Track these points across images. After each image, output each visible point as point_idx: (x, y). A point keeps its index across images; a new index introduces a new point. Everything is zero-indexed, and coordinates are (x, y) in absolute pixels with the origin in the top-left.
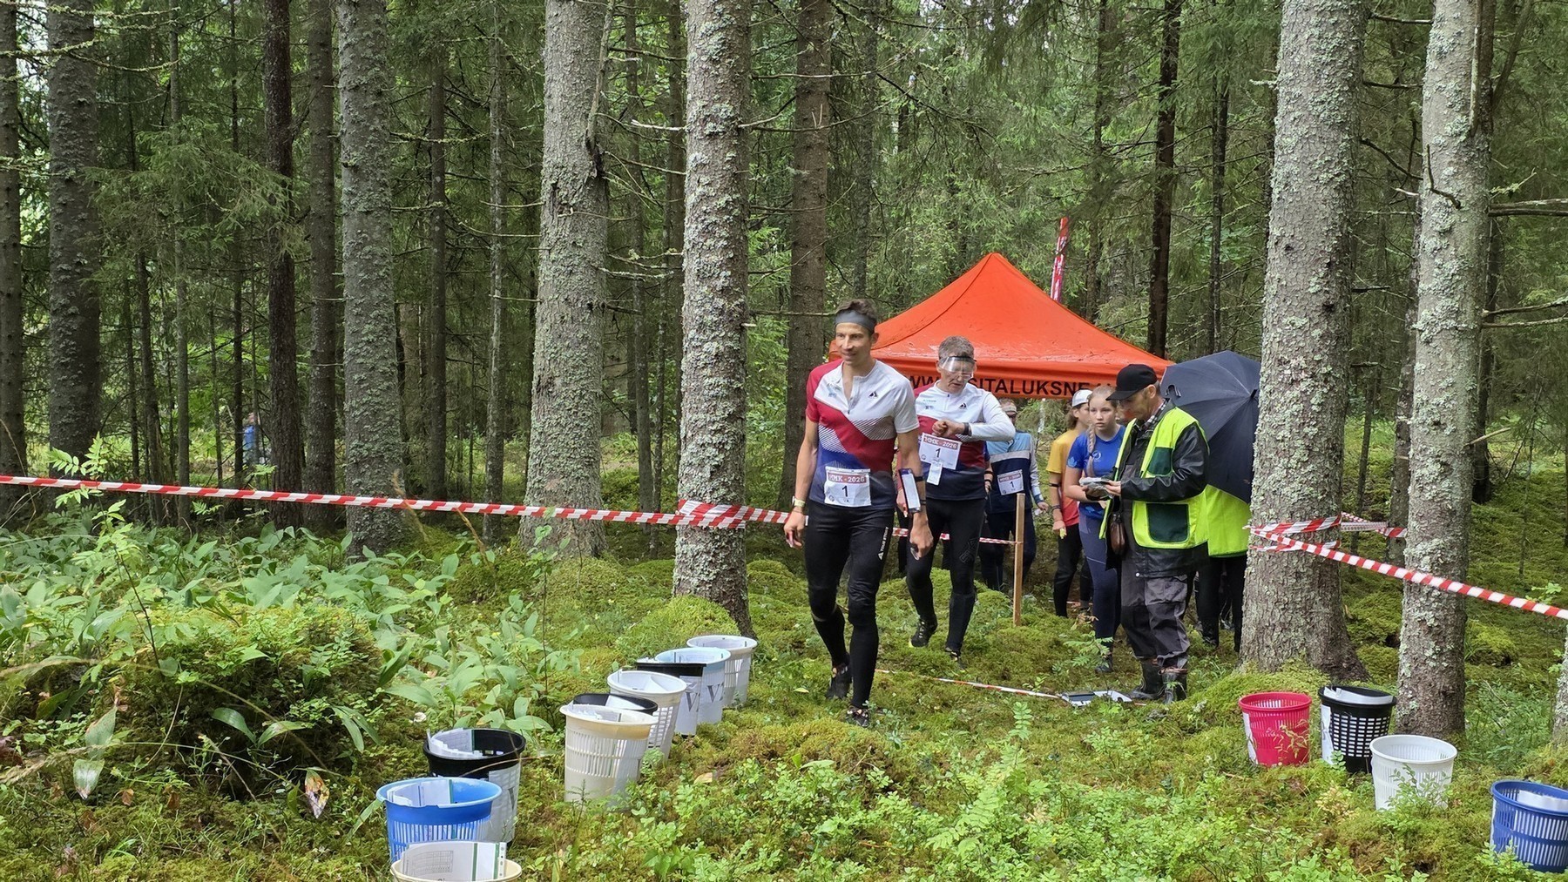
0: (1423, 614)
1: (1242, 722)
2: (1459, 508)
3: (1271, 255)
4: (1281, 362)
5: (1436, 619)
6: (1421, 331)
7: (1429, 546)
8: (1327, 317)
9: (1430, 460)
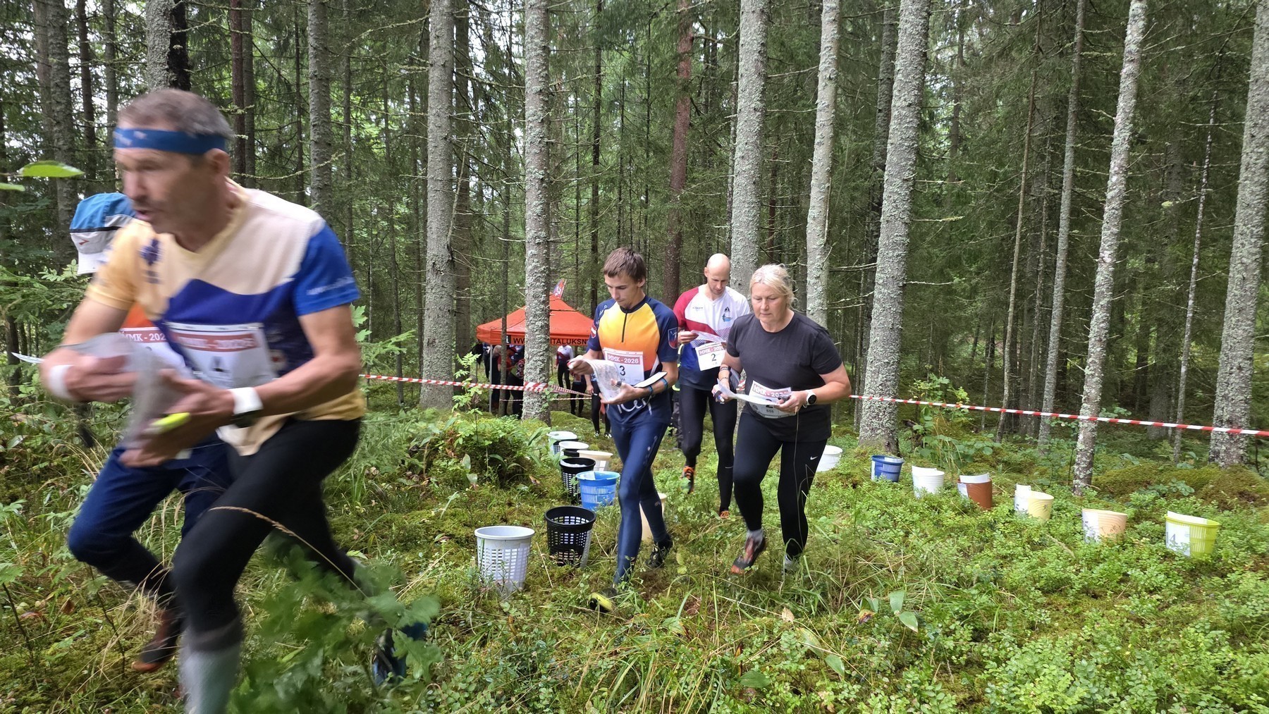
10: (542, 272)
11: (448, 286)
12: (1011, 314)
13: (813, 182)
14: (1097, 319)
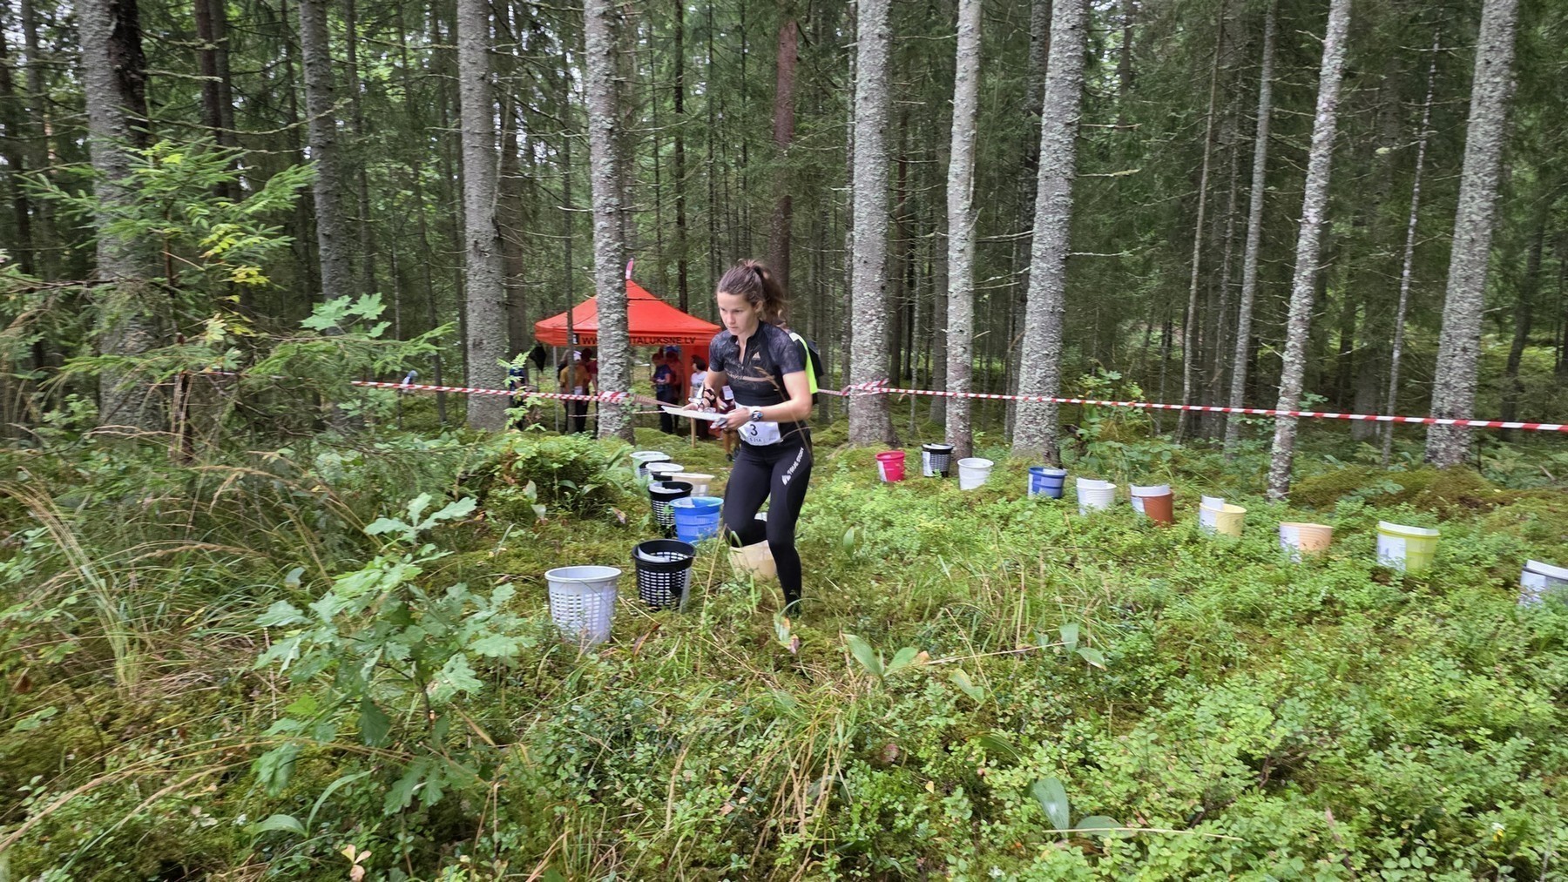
0: (957, 410)
2: (971, 365)
3: (855, 265)
5: (962, 410)
6: (951, 293)
7: (959, 381)
8: (883, 291)
9: (958, 346)
10: (616, 250)
11: (496, 271)
12: (1193, 292)
13: (954, 128)
14: (1300, 293)
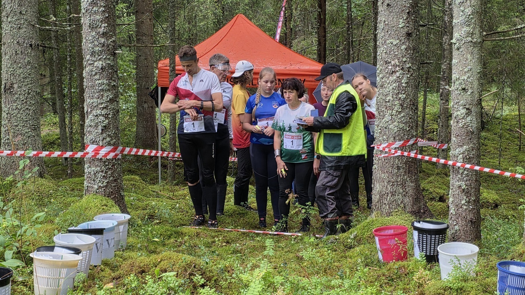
0: (460, 183)
1: (374, 242)
2: (475, 130)
3: (380, 9)
4: (387, 63)
5: (466, 185)
6: (455, 44)
7: (462, 150)
8: (408, 39)
9: (461, 107)
